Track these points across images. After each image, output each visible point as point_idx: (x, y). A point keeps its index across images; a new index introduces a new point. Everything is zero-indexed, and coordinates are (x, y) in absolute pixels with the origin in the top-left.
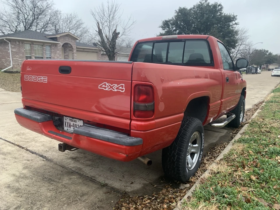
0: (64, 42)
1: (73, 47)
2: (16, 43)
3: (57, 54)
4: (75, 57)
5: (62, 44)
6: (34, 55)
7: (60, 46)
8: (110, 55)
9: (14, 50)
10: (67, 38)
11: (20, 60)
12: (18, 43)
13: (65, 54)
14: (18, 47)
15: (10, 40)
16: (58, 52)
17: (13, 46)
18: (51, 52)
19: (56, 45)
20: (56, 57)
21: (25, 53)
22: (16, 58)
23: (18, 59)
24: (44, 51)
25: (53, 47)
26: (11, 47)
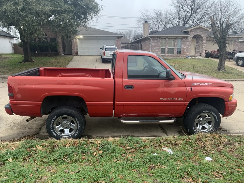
0: (195, 34)
1: (203, 38)
2: (155, 39)
3: (187, 45)
4: (204, 47)
5: (192, 36)
6: (167, 46)
7: (190, 38)
8: (220, 46)
9: (153, 44)
10: (198, 31)
11: (157, 51)
12: (156, 39)
13: (197, 44)
14: (156, 42)
15: (151, 37)
16: (188, 43)
17: (153, 41)
18: (182, 43)
19: (187, 37)
20: (186, 48)
21: (161, 46)
22: (154, 50)
23: (155, 50)
24: (176, 43)
25: (184, 40)
26: (152, 42)
